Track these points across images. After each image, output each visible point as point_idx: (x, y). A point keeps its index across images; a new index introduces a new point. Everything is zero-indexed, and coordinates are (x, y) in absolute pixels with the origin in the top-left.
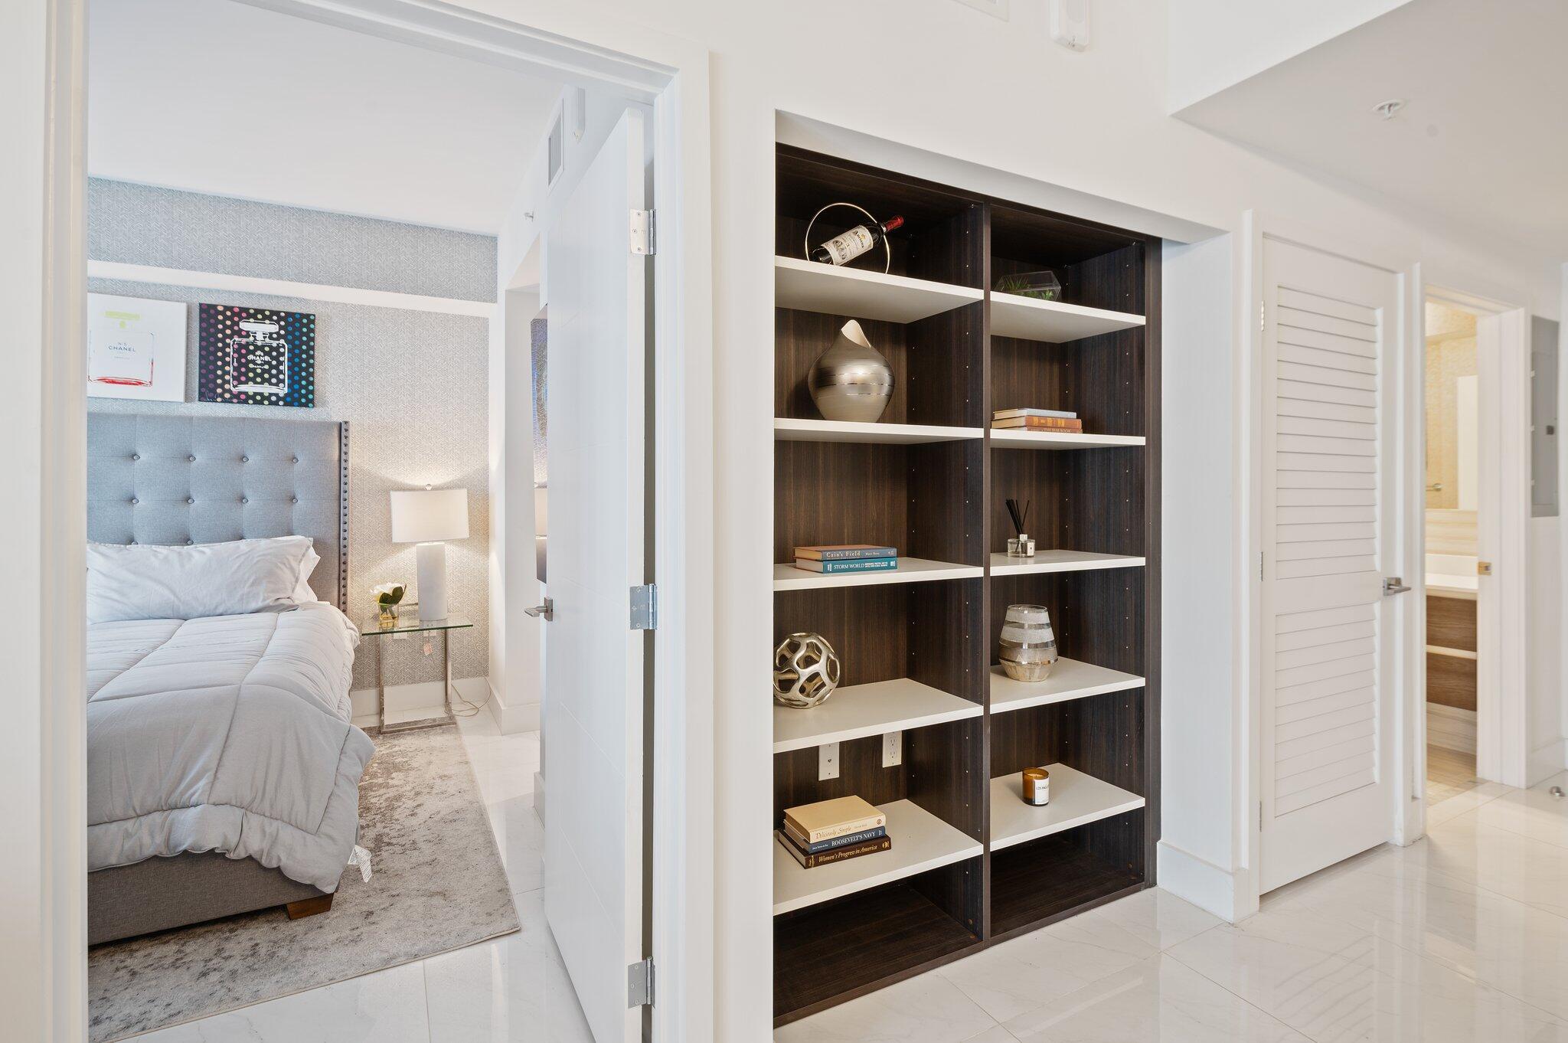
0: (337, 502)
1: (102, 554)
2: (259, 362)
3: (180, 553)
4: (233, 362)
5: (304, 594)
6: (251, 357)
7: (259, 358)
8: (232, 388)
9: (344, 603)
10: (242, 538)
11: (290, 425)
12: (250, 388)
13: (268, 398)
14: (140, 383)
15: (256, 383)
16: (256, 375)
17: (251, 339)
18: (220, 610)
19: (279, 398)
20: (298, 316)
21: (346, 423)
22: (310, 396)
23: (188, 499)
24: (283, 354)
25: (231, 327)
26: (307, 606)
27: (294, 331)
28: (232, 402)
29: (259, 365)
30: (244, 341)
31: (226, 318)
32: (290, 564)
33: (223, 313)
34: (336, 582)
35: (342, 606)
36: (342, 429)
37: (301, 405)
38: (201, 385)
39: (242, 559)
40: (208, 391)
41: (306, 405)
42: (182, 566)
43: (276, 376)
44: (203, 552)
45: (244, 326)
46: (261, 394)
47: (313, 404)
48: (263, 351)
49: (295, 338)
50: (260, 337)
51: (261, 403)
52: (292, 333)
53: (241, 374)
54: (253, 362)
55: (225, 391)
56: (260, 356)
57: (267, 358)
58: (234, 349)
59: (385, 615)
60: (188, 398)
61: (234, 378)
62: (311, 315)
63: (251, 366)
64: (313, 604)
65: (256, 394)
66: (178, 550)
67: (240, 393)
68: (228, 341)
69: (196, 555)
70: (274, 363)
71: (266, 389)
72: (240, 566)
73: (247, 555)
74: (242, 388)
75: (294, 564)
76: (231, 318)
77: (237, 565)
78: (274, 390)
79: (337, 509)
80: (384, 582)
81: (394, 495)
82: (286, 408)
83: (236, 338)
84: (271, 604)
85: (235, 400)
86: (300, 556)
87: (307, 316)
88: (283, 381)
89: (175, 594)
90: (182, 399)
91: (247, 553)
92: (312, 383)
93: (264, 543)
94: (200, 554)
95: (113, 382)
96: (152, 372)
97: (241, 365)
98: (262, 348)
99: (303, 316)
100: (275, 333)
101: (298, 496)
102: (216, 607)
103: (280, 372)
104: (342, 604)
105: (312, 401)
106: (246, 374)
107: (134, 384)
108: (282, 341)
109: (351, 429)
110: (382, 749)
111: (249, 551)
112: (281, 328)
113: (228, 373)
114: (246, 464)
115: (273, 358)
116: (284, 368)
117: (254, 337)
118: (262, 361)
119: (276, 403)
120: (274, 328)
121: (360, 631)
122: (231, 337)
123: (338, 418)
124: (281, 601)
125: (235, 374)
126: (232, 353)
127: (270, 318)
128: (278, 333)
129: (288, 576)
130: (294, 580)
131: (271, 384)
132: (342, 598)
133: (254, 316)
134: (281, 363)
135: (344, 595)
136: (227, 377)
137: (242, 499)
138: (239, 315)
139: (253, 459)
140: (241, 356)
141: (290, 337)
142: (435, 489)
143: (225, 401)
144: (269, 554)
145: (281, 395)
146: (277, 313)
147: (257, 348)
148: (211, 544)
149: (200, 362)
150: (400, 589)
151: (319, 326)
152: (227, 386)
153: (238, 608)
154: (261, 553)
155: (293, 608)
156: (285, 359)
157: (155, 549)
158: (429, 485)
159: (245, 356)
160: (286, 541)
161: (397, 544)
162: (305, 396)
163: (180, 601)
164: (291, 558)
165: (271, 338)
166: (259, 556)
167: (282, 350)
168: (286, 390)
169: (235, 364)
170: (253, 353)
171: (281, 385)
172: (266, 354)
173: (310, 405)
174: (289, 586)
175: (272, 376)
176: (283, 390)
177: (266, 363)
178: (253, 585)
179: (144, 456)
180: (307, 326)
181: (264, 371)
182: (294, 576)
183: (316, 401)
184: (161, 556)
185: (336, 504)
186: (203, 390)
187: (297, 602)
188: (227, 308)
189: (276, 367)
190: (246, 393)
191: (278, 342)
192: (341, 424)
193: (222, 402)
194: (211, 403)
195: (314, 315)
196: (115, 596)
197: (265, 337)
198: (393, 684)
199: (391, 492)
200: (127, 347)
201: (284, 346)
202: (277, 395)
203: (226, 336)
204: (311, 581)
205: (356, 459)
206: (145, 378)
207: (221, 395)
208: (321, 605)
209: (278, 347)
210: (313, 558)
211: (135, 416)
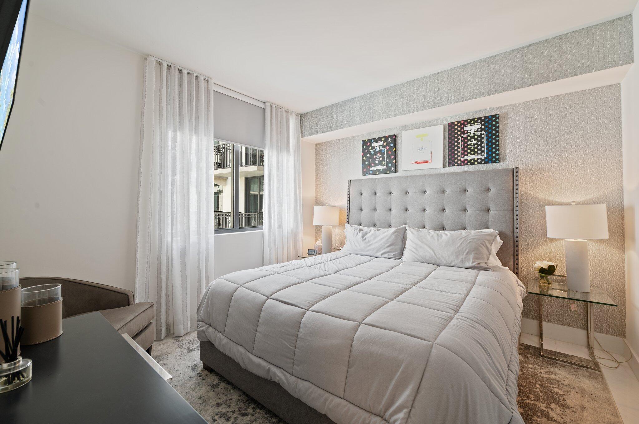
0: (512, 212)
1: (412, 232)
2: (472, 144)
3: (438, 234)
4: (461, 146)
5: (495, 261)
6: (469, 142)
7: (473, 142)
8: (461, 159)
9: (517, 269)
10: (465, 229)
11: (487, 172)
12: (469, 157)
13: (477, 161)
14: (428, 162)
15: (471, 154)
16: (472, 151)
17: (469, 134)
18: (453, 264)
19: (482, 160)
20: (490, 117)
21: (517, 168)
22: (497, 157)
23: (443, 210)
24: (483, 138)
25: (460, 131)
26: (494, 269)
27: (488, 125)
28: (462, 165)
29: (472, 145)
30: (466, 136)
31: (458, 127)
32: (486, 245)
33: (457, 125)
34: (512, 256)
35: (516, 271)
36: (514, 172)
37: (493, 162)
38: (449, 159)
39: (463, 240)
40: (451, 160)
41: (495, 162)
42: (438, 240)
43: (480, 149)
44: (447, 235)
45: (466, 128)
46: (474, 159)
47: (499, 161)
48: (474, 138)
49: (489, 128)
50: (473, 132)
51: (473, 164)
52: (487, 127)
53: (465, 151)
54: (470, 144)
55: (459, 160)
56: (473, 141)
57: (476, 142)
58: (462, 140)
59: (542, 280)
60: (444, 166)
61: (462, 154)
62: (497, 115)
63: (469, 147)
64: (499, 267)
65: (471, 160)
66: (438, 233)
67: (465, 160)
68: (459, 137)
69: (444, 235)
70: (479, 143)
71: (476, 157)
72: (461, 243)
73: (465, 238)
74: (466, 158)
75: (488, 245)
76: (460, 126)
77: (461, 242)
78: (479, 156)
79: (512, 216)
80: (542, 260)
81: (547, 207)
82: (485, 165)
83: (463, 135)
84: (476, 265)
85: (463, 164)
86: (491, 241)
87: (495, 116)
88: (483, 151)
89: (435, 253)
90: (442, 166)
91: (465, 237)
92: (498, 150)
93: (473, 232)
94: (446, 235)
95: (419, 163)
96: (431, 157)
97: (465, 147)
98: (473, 137)
99: (493, 116)
100: (480, 128)
101: (491, 209)
102: (451, 263)
103: (482, 147)
104: (516, 270)
105: (498, 159)
106: (467, 151)
107: (425, 163)
108: (483, 132)
109: (520, 172)
110: (542, 371)
111: (466, 236)
112: (482, 125)
113: (459, 152)
114: (467, 193)
115: (479, 141)
116: (484, 145)
117: (470, 132)
118: (474, 143)
119: (480, 163)
120: (479, 126)
121: (527, 291)
122: (460, 135)
123: (512, 166)
124: (481, 265)
125: (463, 152)
126: (461, 143)
127: (477, 122)
128: (481, 128)
129: (485, 251)
130: (488, 253)
131: (478, 154)
132: (516, 266)
133: (470, 123)
134: (482, 143)
135: (517, 264)
136: (459, 154)
137: (465, 210)
138: (463, 124)
139: (470, 190)
140: (465, 143)
141: (487, 129)
142: (578, 204)
143: (459, 165)
144: (475, 239)
145: (483, 158)
146: (480, 118)
147: (472, 137)
148: (451, 231)
149: (448, 149)
150: (553, 266)
151: (501, 120)
152: (459, 158)
153: (461, 265)
154: (471, 238)
155: (487, 269)
156: (484, 140)
157: (429, 231)
158: (574, 201)
159: (466, 143)
160: (484, 232)
161: (549, 239)
162: (495, 157)
163: (437, 257)
164: (486, 242)
165: (478, 131)
166: (471, 239)
167: (483, 136)
168: (485, 156)
169: (463, 147)
170: (470, 140)
171: (483, 153)
172: (476, 139)
173: (497, 161)
174: (485, 256)
175: (478, 150)
176: (484, 156)
177: (476, 144)
178: (467, 254)
179: (428, 192)
180: (495, 121)
181: (475, 148)
182: (488, 251)
183: (500, 159)
184: (431, 235)
185: (512, 213)
186: (450, 161)
187: (490, 265)
188: (459, 122)
189: (480, 145)
190: (467, 160)
191: (481, 133)
192: (514, 169)
193: (457, 165)
194: (453, 167)
195: (499, 114)
196: (414, 251)
197: (475, 132)
198: (548, 322)
199: (546, 207)
200: (423, 148)
201: (484, 134)
202: (481, 159)
203: (458, 135)
204: (498, 254)
205: (523, 187)
206: (429, 160)
207: (457, 163)
208: (503, 269)
209: (481, 135)
210: (499, 241)
211: (425, 175)
